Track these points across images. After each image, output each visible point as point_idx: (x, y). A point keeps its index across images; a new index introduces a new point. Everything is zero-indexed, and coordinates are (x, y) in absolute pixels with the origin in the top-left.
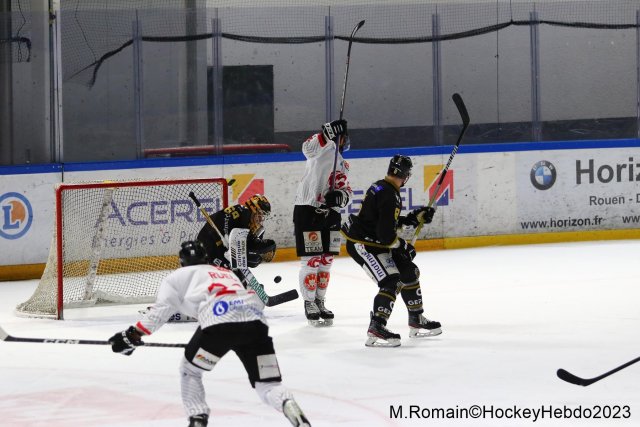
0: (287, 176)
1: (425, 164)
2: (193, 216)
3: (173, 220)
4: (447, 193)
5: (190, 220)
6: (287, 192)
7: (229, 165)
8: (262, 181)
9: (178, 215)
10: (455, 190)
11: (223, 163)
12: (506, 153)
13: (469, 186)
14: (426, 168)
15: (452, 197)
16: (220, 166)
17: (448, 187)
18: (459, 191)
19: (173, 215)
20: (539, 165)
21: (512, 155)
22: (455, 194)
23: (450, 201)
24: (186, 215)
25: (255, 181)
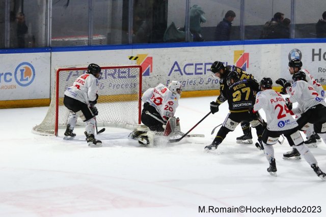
0: (165, 55)
1: (235, 50)
2: (116, 75)
3: (106, 78)
4: (245, 64)
5: (114, 78)
6: (164, 64)
7: (135, 50)
8: (151, 58)
9: (109, 75)
10: (249, 63)
11: (132, 48)
12: (277, 44)
13: (257, 61)
14: (235, 51)
15: (248, 67)
16: (131, 50)
17: (246, 62)
18: (251, 64)
19: (106, 75)
20: (293, 51)
21: (279, 45)
22: (249, 66)
23: (247, 68)
24: (112, 75)
25: (148, 57)
